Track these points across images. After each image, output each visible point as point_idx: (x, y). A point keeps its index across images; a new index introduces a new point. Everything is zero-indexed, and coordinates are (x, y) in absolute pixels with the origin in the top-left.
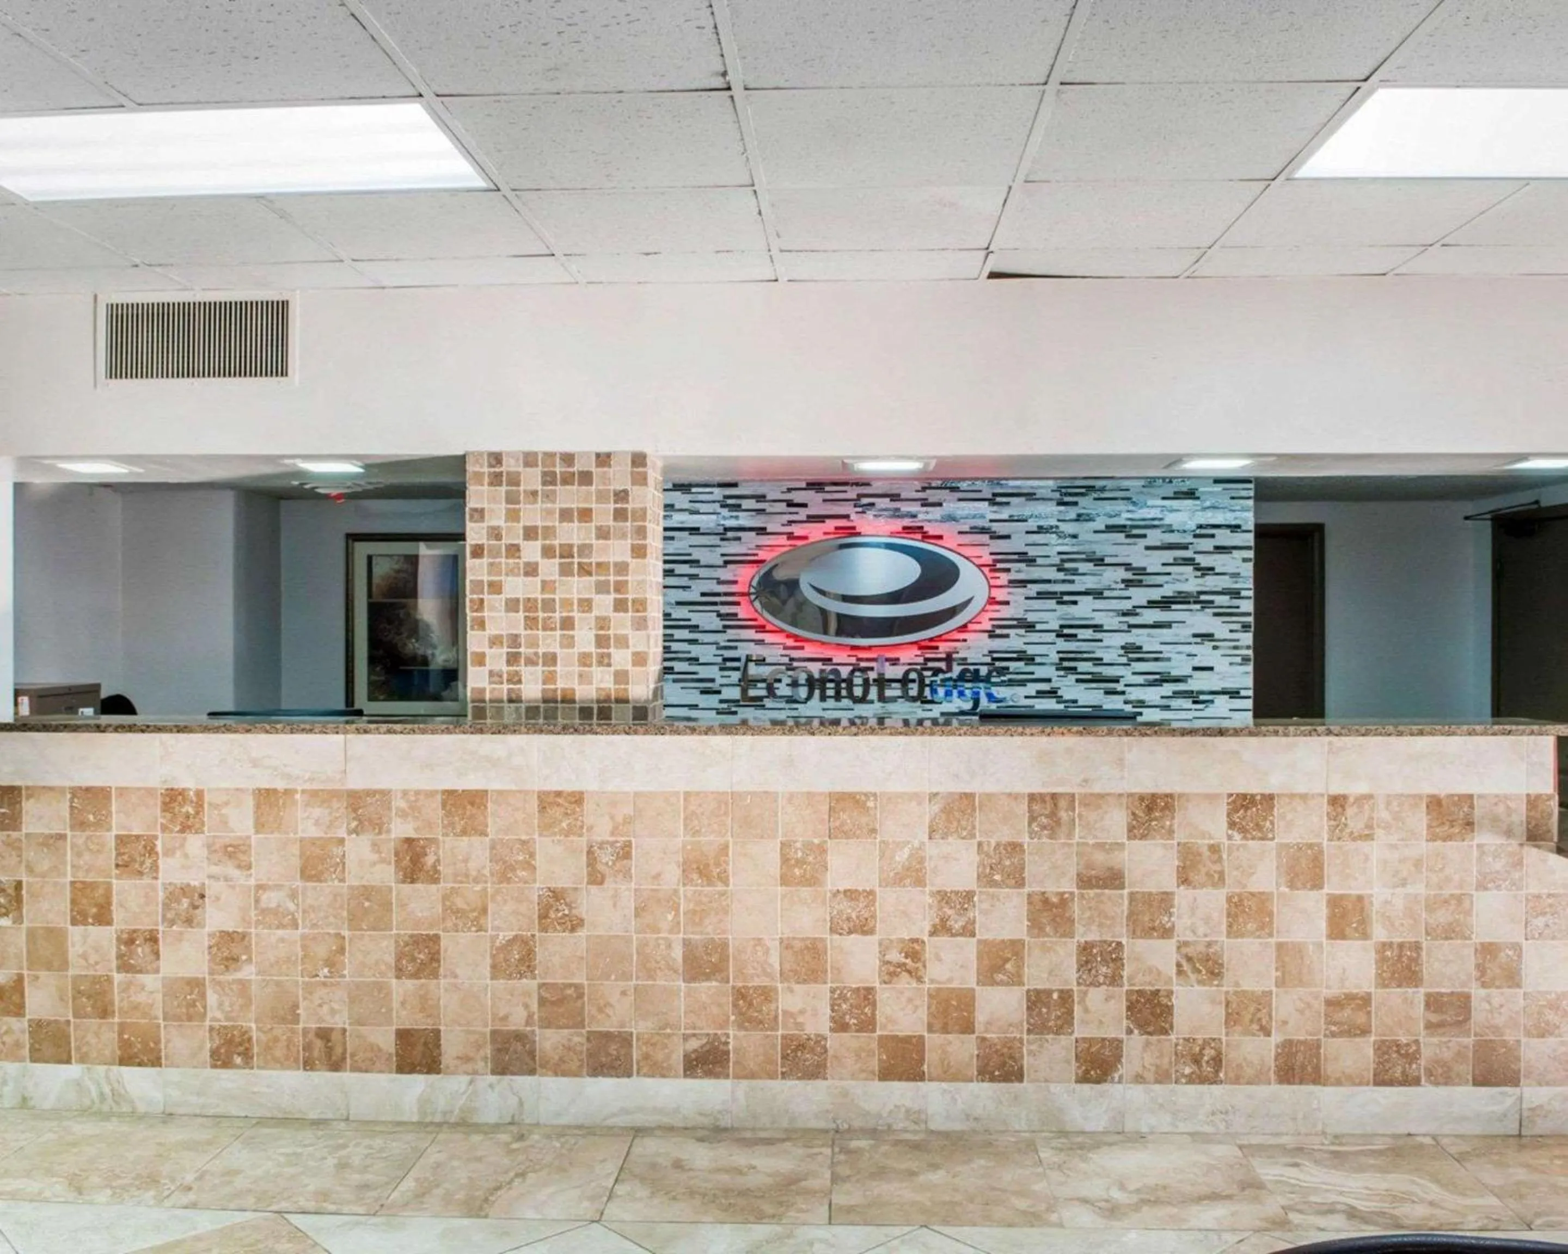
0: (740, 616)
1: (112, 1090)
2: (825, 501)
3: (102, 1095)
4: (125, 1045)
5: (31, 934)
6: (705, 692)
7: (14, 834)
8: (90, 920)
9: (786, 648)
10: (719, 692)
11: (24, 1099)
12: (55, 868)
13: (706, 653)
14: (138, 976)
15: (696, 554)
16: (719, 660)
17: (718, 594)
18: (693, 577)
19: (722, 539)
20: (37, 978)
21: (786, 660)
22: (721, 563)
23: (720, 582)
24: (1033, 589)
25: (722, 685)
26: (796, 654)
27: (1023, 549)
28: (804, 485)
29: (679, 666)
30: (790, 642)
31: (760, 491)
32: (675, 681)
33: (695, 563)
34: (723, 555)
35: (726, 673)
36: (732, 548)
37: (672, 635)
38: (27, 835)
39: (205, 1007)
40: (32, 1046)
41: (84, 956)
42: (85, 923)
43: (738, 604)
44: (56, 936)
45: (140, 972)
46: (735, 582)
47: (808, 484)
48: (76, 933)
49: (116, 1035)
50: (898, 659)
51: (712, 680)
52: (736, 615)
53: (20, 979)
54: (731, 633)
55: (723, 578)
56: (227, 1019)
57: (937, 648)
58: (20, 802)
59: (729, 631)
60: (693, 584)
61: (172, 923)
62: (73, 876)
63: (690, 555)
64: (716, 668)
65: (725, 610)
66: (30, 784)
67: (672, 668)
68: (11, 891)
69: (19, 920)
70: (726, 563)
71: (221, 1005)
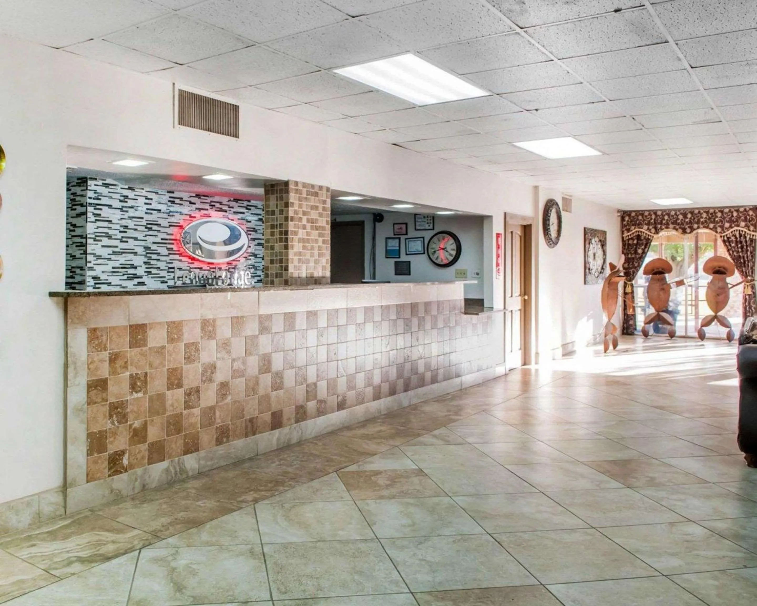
0: (174, 249)
1: (180, 469)
2: (201, 202)
3: (176, 472)
4: (186, 444)
5: (151, 399)
6: (162, 282)
7: (144, 349)
8: (175, 387)
9: (189, 263)
10: (167, 282)
11: (144, 486)
12: (161, 363)
13: (162, 265)
14: (192, 410)
15: (160, 221)
16: (167, 268)
17: (166, 239)
18: (159, 231)
19: (169, 216)
20: (153, 420)
21: (188, 268)
22: (168, 226)
23: (168, 234)
24: (257, 241)
25: (168, 279)
26: (192, 266)
27: (254, 227)
28: (194, 195)
29: (154, 271)
30: (190, 261)
31: (181, 196)
32: (152, 278)
33: (159, 225)
34: (169, 222)
35: (169, 274)
36: (172, 220)
37: (151, 257)
38: (150, 349)
39: (215, 419)
40: (149, 456)
41: (172, 405)
42: (173, 389)
43: (173, 244)
44: (161, 397)
45: (193, 408)
46: (172, 235)
47: (196, 195)
48: (169, 394)
49: (183, 441)
50: (221, 268)
51: (164, 277)
52: (172, 249)
53: (146, 422)
54: (172, 257)
55: (169, 233)
56: (222, 422)
57: (232, 263)
58: (146, 332)
59: (171, 256)
60: (159, 234)
61: (204, 382)
62: (168, 366)
63: (157, 221)
64: (166, 272)
65: (169, 246)
66: (151, 322)
67: (151, 272)
68: (142, 378)
69: (146, 393)
70: (170, 226)
71: (220, 416)
